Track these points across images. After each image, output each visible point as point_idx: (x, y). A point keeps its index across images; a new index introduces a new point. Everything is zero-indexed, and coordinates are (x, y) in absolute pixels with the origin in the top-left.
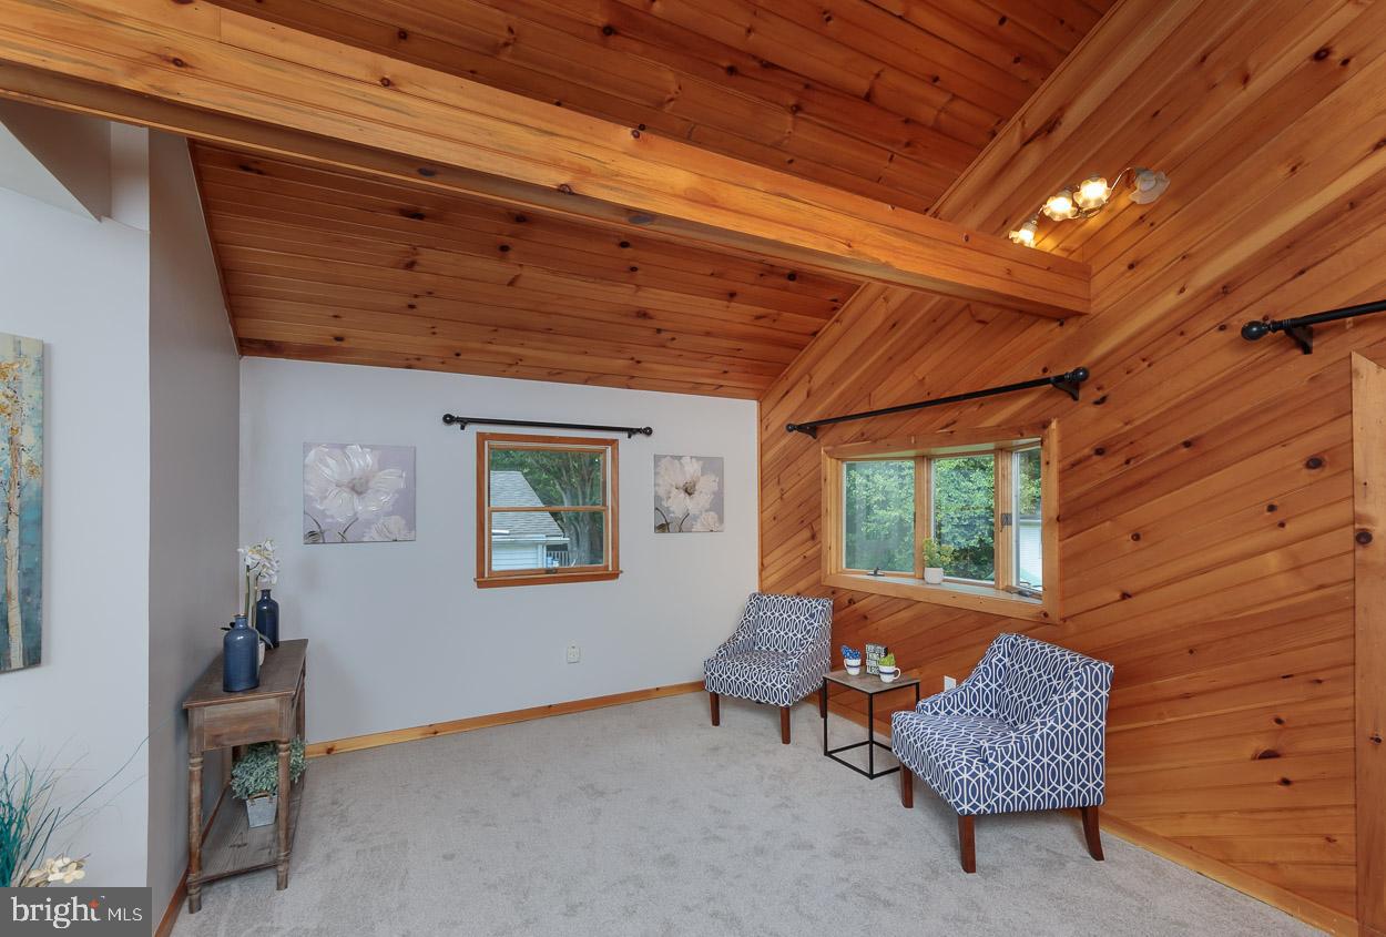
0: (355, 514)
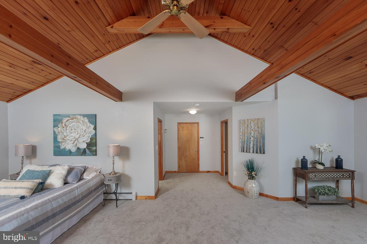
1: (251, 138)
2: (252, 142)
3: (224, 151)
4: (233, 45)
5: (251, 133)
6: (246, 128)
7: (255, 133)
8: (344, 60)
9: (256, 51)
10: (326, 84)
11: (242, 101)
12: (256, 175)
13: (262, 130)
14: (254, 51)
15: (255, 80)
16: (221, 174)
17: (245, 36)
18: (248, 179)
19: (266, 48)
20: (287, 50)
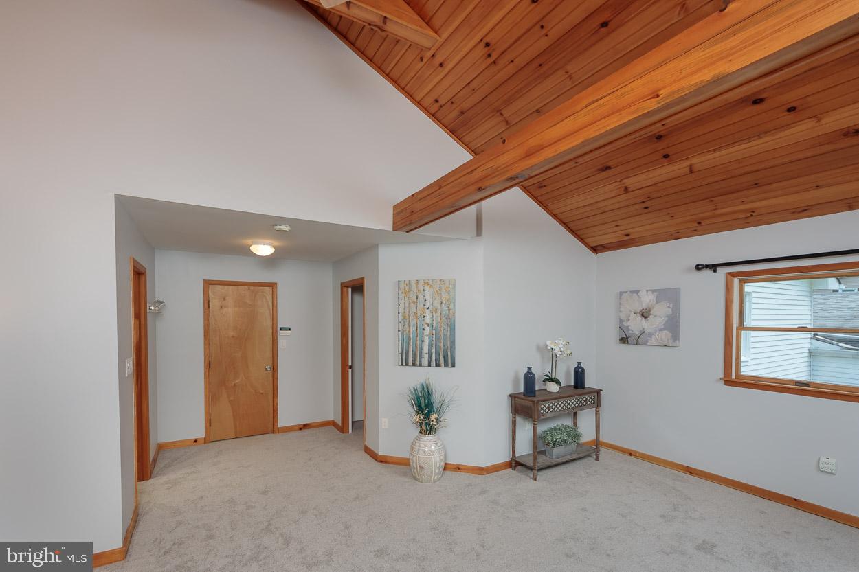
0: (644, 329)
1: (424, 329)
2: (426, 339)
3: (350, 364)
4: (387, 75)
5: (424, 317)
6: (414, 303)
7: (433, 316)
8: (599, 170)
9: (441, 106)
10: (561, 216)
11: (407, 232)
12: (438, 420)
13: (449, 309)
14: (437, 105)
15: (453, 179)
16: (342, 429)
17: (422, 59)
18: (421, 432)
19: (466, 105)
20: (507, 123)
